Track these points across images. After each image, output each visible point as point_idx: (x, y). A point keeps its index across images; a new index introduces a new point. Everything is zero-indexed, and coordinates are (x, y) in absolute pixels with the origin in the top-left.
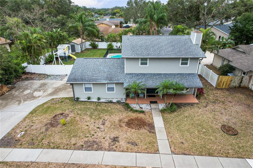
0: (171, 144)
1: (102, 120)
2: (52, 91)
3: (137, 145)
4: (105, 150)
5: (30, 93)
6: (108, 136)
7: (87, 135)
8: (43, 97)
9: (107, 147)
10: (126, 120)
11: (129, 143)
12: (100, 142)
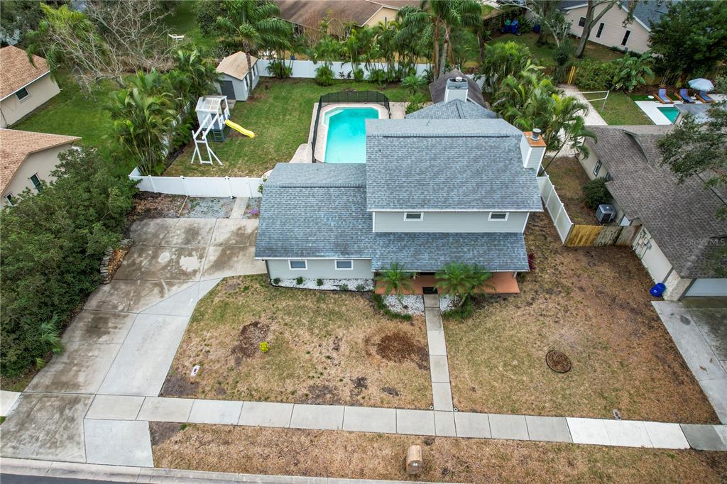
0: (455, 390)
1: (333, 338)
2: (218, 254)
3: (397, 394)
4: (346, 403)
5: (171, 260)
6: (348, 375)
7: (311, 374)
8: (203, 275)
9: (348, 399)
10: (377, 339)
11: (384, 390)
12: (336, 388)
